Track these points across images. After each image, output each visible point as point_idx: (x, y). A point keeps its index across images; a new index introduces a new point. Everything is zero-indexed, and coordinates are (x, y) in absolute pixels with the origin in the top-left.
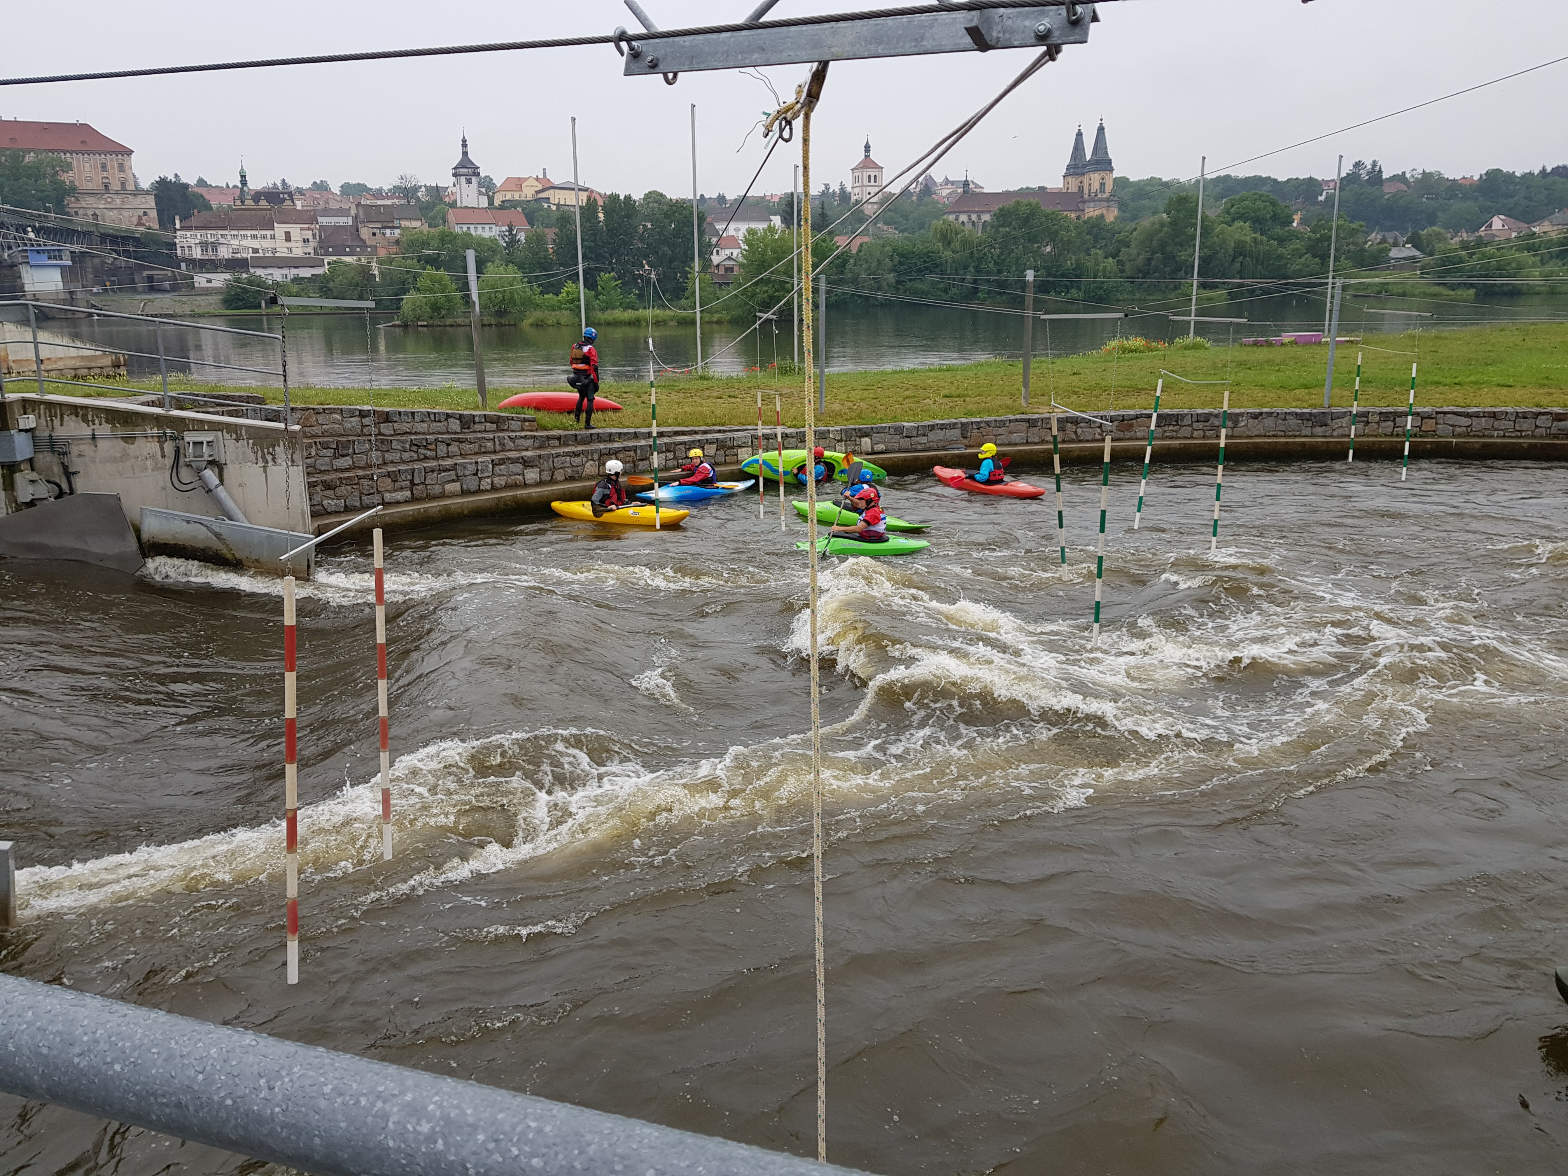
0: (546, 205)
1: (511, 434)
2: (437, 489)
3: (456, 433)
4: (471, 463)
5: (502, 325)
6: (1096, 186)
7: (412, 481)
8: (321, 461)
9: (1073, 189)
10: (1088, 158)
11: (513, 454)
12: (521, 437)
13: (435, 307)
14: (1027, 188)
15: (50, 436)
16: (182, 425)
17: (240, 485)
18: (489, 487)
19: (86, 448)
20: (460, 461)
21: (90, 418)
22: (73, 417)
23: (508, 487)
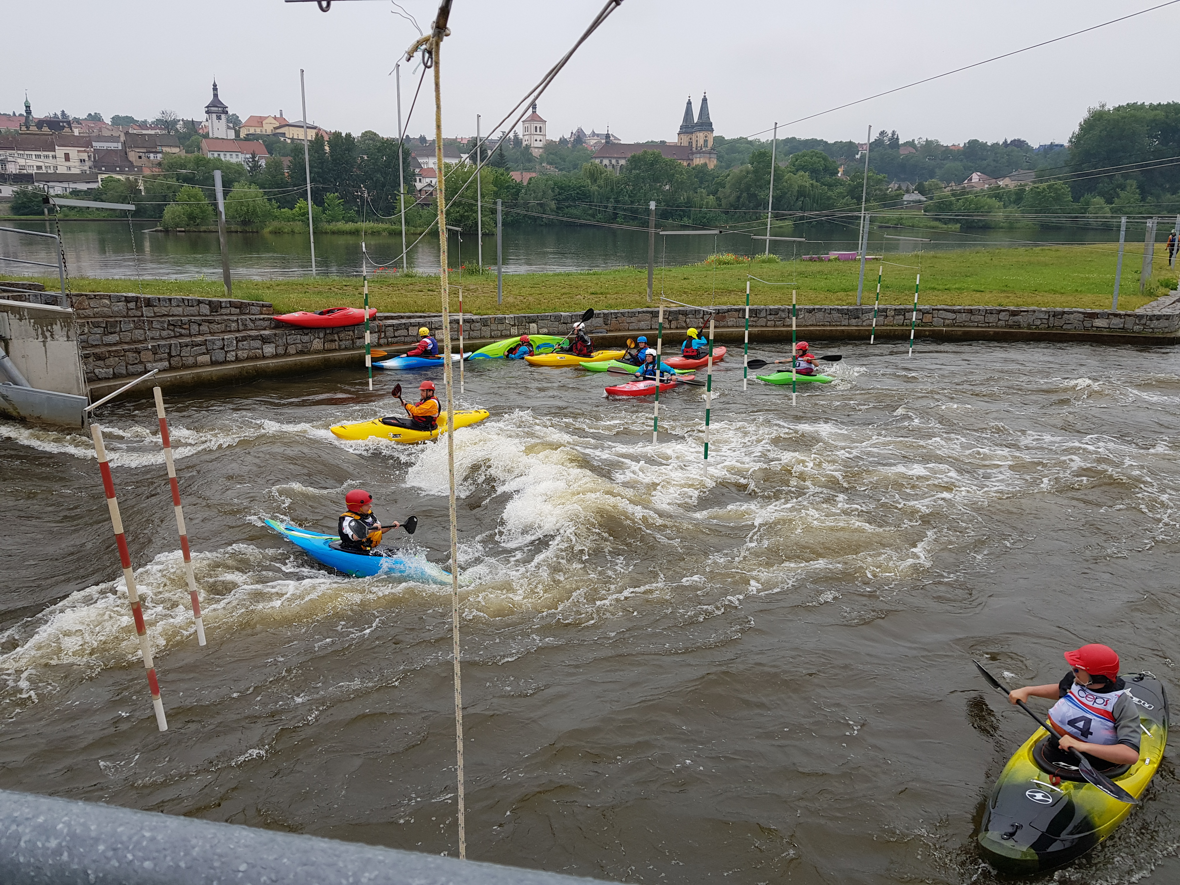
0: (282, 139)
1: (251, 317)
2: (191, 361)
3: (206, 316)
4: (219, 340)
5: (247, 232)
6: (701, 142)
7: (169, 354)
8: (93, 337)
9: (685, 143)
10: (696, 121)
11: (254, 333)
12: (260, 319)
13: (192, 217)
14: (652, 142)
17: (23, 357)
18: (233, 359)
20: (209, 338)
23: (250, 359)
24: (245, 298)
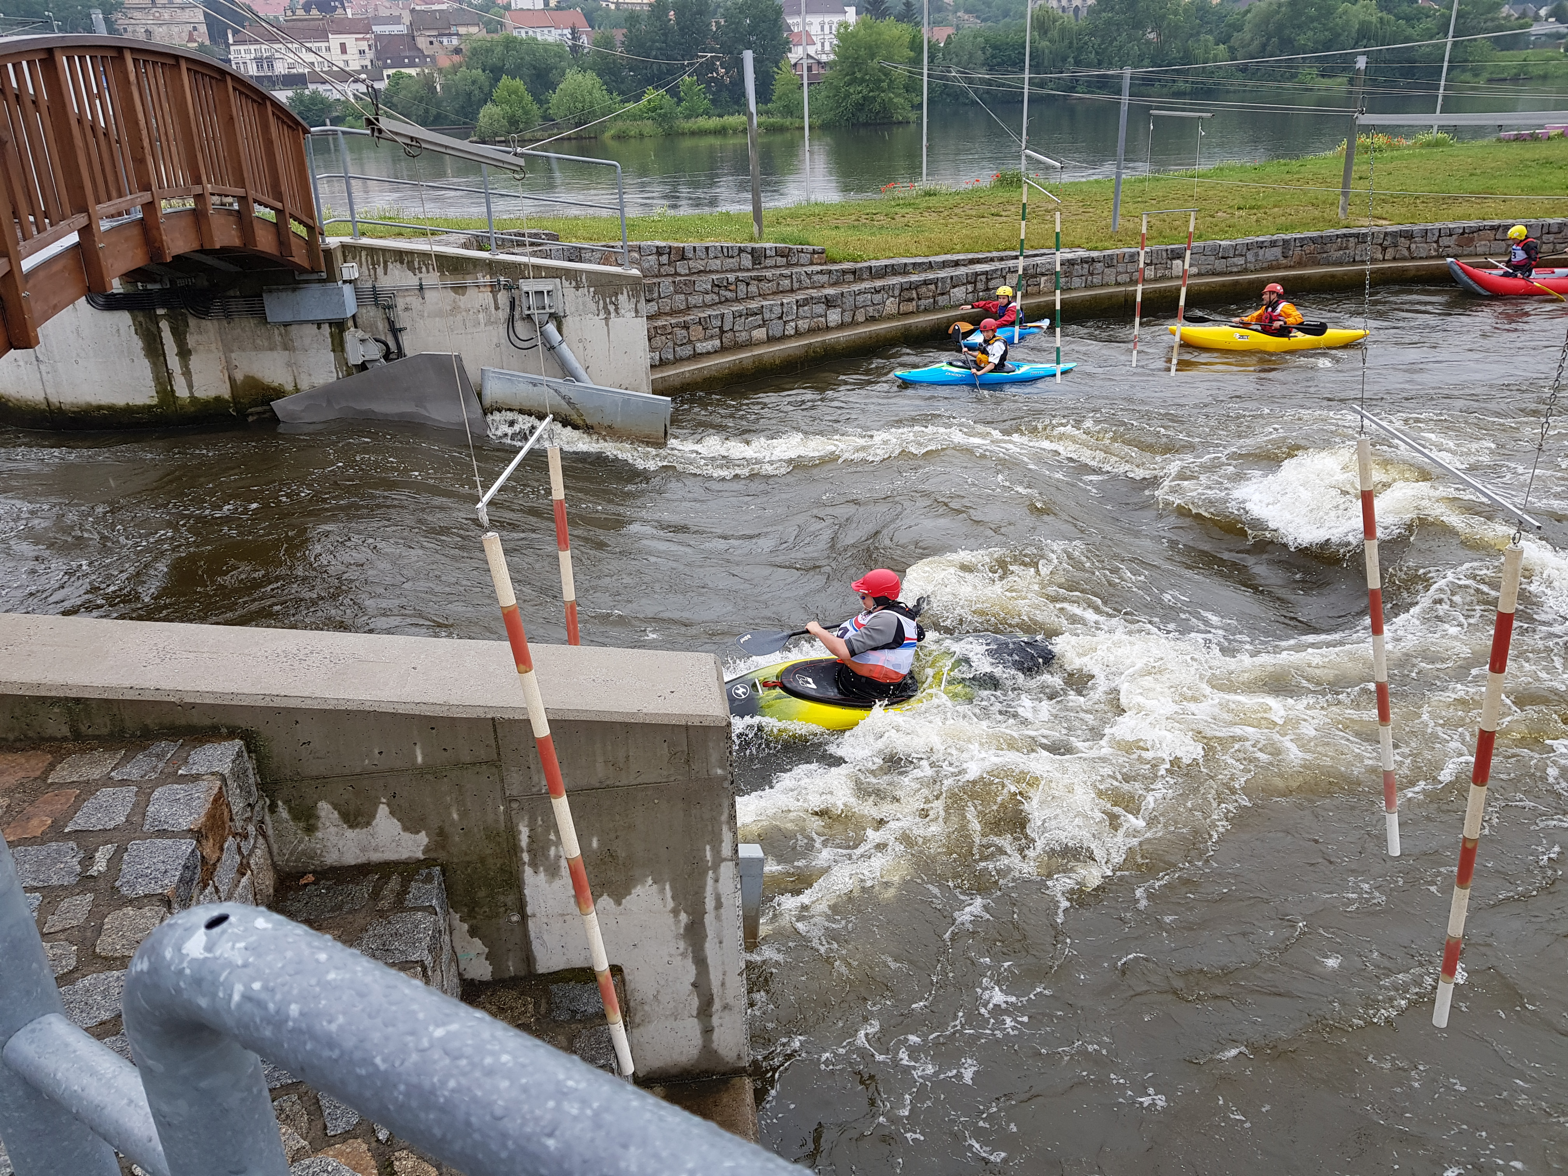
0: (604, 4)
1: (805, 269)
2: (746, 337)
3: (748, 270)
4: (776, 305)
7: (721, 328)
11: (813, 293)
12: (816, 272)
13: (513, 122)
15: (374, 287)
16: (516, 271)
17: (580, 341)
18: (792, 332)
19: (413, 300)
20: (765, 303)
21: (416, 266)
22: (398, 265)
23: (811, 331)
24: (784, 241)
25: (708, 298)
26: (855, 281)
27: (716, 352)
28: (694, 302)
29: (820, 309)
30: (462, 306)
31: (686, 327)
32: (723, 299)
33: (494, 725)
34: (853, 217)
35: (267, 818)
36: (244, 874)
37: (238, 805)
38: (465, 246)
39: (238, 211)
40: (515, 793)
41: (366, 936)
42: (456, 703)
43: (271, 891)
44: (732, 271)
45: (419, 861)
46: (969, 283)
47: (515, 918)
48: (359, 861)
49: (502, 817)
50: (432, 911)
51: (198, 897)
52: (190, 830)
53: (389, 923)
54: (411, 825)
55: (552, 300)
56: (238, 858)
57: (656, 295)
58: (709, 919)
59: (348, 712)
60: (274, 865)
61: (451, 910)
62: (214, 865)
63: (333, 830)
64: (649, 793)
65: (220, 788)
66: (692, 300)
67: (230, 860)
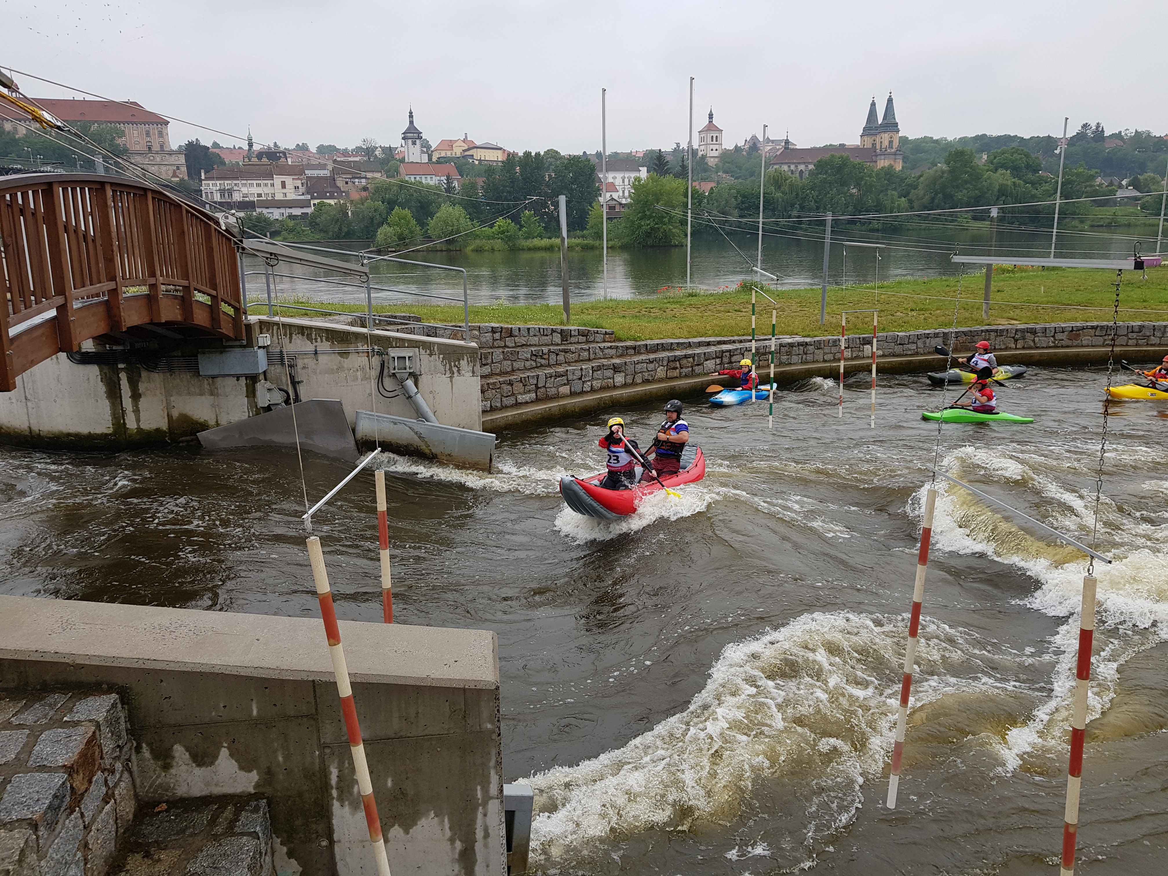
0: (471, 161)
1: (599, 345)
2: (554, 392)
3: (558, 345)
4: (577, 370)
5: (450, 250)
6: (886, 143)
7: (536, 385)
9: (868, 146)
10: (880, 122)
11: (605, 362)
12: (607, 348)
13: (401, 238)
14: (830, 145)
15: (281, 352)
16: (386, 342)
17: (431, 392)
18: (589, 389)
19: (310, 362)
20: (569, 368)
21: (314, 337)
22: (300, 336)
23: (603, 389)
24: (585, 325)
25: (528, 364)
26: (635, 354)
27: (532, 402)
28: (517, 366)
29: (609, 373)
30: (345, 366)
31: (511, 384)
32: (539, 365)
33: (314, 687)
34: (637, 310)
35: (134, 757)
36: (108, 803)
37: (108, 745)
38: (351, 324)
39: (182, 297)
40: (328, 741)
41: (200, 855)
42: (286, 668)
43: (131, 816)
44: (546, 345)
45: (251, 794)
46: (718, 358)
47: (324, 843)
48: (204, 793)
49: (317, 761)
50: (255, 835)
51: (65, 821)
52: (64, 766)
53: (220, 845)
54: (245, 766)
55: (411, 363)
56: (104, 789)
57: (489, 361)
58: (478, 846)
59: (201, 674)
60: (136, 795)
61: (274, 836)
62: (82, 795)
63: (184, 768)
64: (434, 743)
65: (94, 733)
66: (516, 365)
67: (97, 790)
